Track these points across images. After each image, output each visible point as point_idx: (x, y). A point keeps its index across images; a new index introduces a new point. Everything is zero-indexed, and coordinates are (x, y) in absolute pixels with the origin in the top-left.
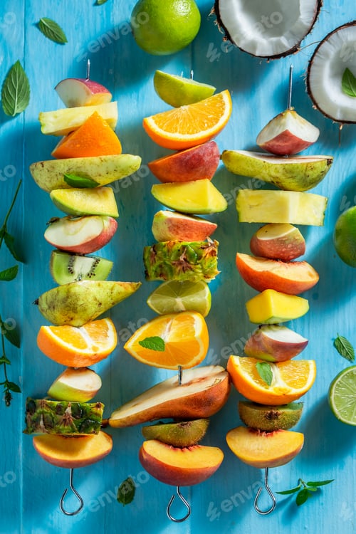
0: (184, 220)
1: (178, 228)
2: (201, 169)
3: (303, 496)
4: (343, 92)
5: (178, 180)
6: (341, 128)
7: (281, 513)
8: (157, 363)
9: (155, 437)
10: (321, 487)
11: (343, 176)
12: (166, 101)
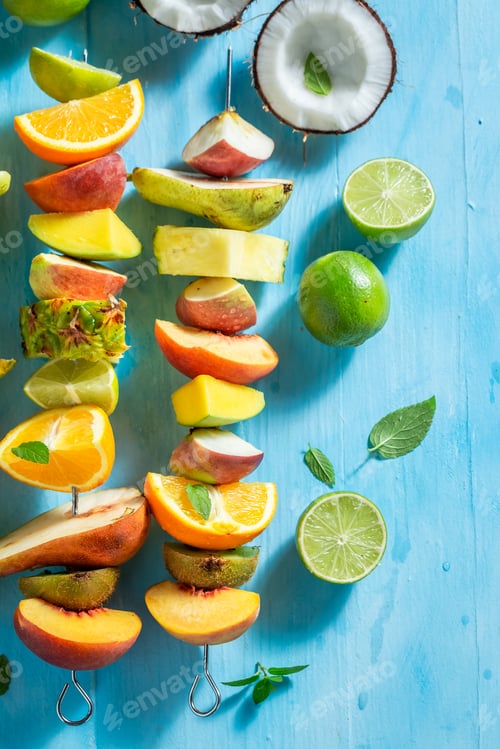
0: (77, 268)
1: (67, 279)
2: (100, 194)
3: (262, 690)
4: (307, 87)
5: (67, 209)
6: (305, 140)
7: (231, 714)
8: (40, 481)
9: (38, 594)
10: (289, 676)
11: (311, 211)
12: (47, 93)
